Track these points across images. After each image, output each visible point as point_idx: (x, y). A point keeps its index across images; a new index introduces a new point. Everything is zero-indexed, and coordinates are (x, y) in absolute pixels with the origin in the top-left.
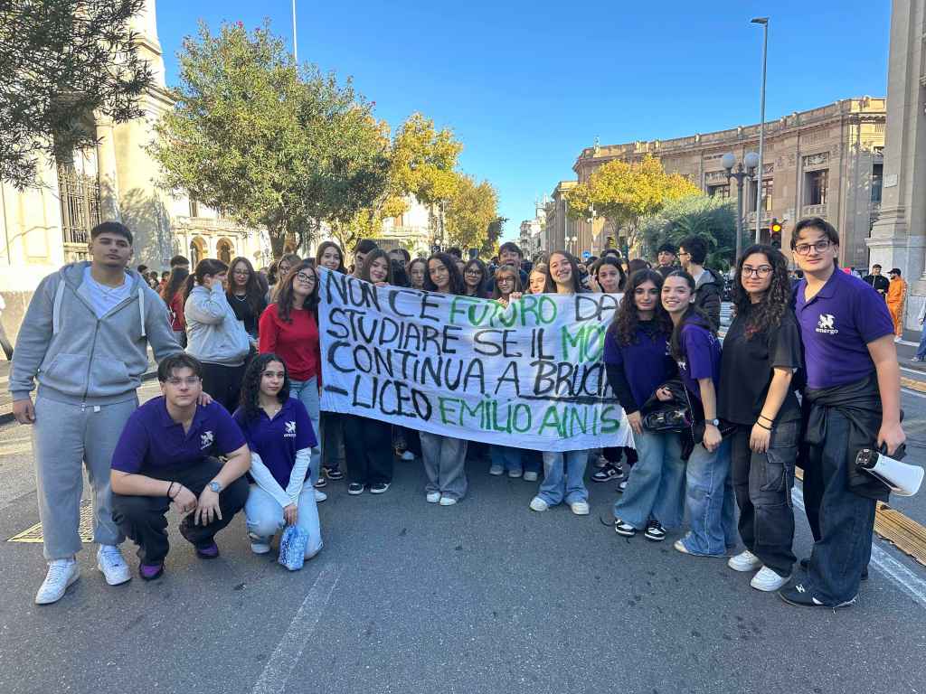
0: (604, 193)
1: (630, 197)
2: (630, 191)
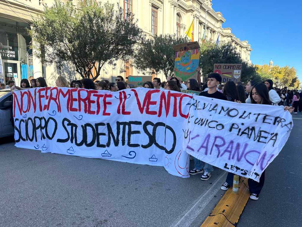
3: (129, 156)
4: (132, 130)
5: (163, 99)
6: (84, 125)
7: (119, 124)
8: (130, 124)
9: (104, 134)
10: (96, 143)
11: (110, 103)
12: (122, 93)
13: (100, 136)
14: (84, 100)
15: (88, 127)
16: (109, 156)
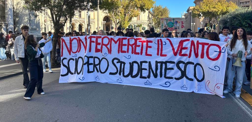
0: (205, 9)
1: (214, 10)
2: (214, 8)
3: (165, 85)
4: (168, 67)
5: (193, 46)
6: (131, 63)
7: (157, 62)
8: (166, 63)
9: (146, 69)
10: (139, 75)
11: (150, 47)
12: (160, 40)
13: (143, 71)
14: (132, 45)
15: (134, 64)
16: (150, 85)
